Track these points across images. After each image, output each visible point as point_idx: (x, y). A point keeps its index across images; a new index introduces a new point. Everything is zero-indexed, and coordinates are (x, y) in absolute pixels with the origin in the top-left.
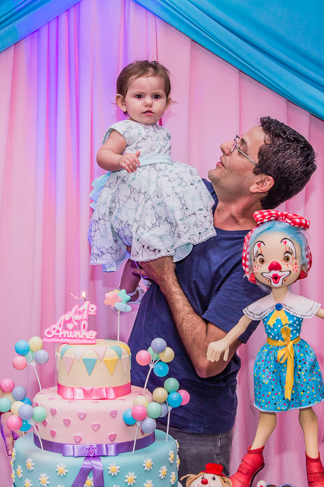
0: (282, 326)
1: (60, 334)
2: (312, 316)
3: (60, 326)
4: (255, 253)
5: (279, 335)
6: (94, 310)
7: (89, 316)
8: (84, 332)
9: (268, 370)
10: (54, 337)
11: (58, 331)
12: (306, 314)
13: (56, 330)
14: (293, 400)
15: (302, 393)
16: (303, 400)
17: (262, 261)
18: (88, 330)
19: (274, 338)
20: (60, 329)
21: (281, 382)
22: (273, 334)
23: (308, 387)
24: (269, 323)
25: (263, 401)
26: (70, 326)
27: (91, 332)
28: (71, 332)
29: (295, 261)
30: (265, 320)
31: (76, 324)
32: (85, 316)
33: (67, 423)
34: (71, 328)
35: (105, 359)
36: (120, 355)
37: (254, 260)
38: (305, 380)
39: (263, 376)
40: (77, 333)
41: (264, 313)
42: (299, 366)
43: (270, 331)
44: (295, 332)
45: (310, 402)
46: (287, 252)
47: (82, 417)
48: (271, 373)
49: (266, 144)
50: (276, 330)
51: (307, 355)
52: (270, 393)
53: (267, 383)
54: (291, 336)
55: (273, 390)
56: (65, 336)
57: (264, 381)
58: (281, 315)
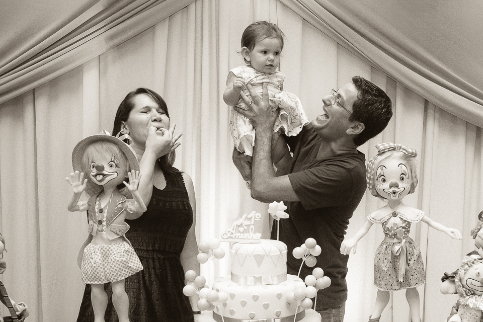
0: (398, 228)
1: (233, 236)
2: (419, 221)
3: (233, 230)
4: (378, 175)
5: (395, 235)
6: (259, 217)
7: (255, 221)
8: (252, 234)
9: (386, 260)
10: (230, 237)
11: (232, 233)
12: (415, 220)
13: (230, 233)
14: (403, 282)
15: (411, 277)
16: (412, 282)
17: (384, 181)
18: (254, 233)
19: (391, 237)
20: (234, 232)
21: (395, 269)
22: (390, 234)
23: (416, 273)
24: (387, 226)
25: (383, 283)
26: (241, 229)
27: (257, 234)
28: (242, 234)
29: (407, 180)
30: (385, 224)
31: (246, 228)
32: (253, 222)
33: (244, 304)
34: (242, 231)
35: (271, 255)
36: (281, 251)
37: (377, 180)
38: (413, 268)
39: (383, 265)
40: (246, 235)
41: (384, 219)
42: (409, 258)
43: (388, 232)
44: (406, 232)
45: (417, 283)
46: (402, 174)
47: (256, 298)
48: (389, 262)
49: (359, 99)
50: (393, 231)
51: (414, 249)
52: (388, 277)
53: (385, 270)
54: (404, 235)
55: (390, 275)
56: (237, 237)
57: (383, 269)
58: (396, 220)
